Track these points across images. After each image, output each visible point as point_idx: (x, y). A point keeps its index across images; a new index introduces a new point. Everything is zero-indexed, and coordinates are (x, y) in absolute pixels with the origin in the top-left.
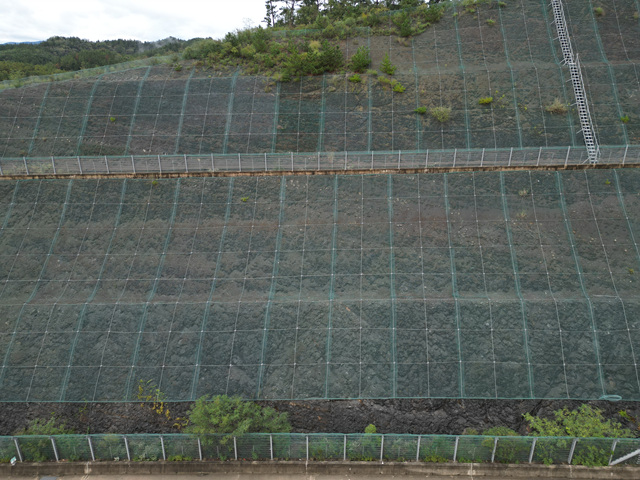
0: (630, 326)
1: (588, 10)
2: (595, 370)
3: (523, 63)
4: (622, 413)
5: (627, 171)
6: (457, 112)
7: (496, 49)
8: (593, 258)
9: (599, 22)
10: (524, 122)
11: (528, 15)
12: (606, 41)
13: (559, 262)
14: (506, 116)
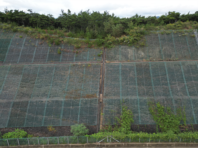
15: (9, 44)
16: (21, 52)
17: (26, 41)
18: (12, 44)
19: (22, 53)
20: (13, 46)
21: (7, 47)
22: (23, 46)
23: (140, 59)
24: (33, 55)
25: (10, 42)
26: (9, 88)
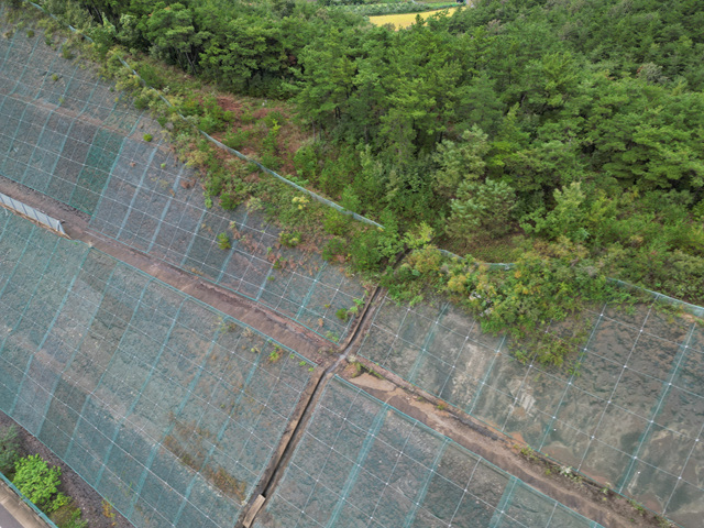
15: (115, 157)
16: (132, 201)
17: (155, 158)
18: (120, 160)
19: (133, 206)
20: (122, 171)
22: (143, 177)
23: (502, 421)
24: (157, 225)
25: (117, 151)
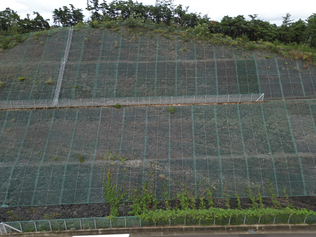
0: (25, 176)
1: (83, 39)
2: (5, 195)
3: (47, 62)
4: (8, 212)
5: (60, 110)
6: (9, 83)
7: (39, 55)
8: (28, 147)
9: (85, 44)
10: (35, 88)
11: (59, 40)
12: (85, 53)
13: (13, 150)
14: (29, 85)
15: (255, 68)
16: (280, 81)
17: (278, 63)
18: (259, 69)
19: (282, 82)
20: (264, 72)
21: (254, 72)
22: (278, 71)
24: (301, 85)
25: (255, 66)
26: (304, 136)
